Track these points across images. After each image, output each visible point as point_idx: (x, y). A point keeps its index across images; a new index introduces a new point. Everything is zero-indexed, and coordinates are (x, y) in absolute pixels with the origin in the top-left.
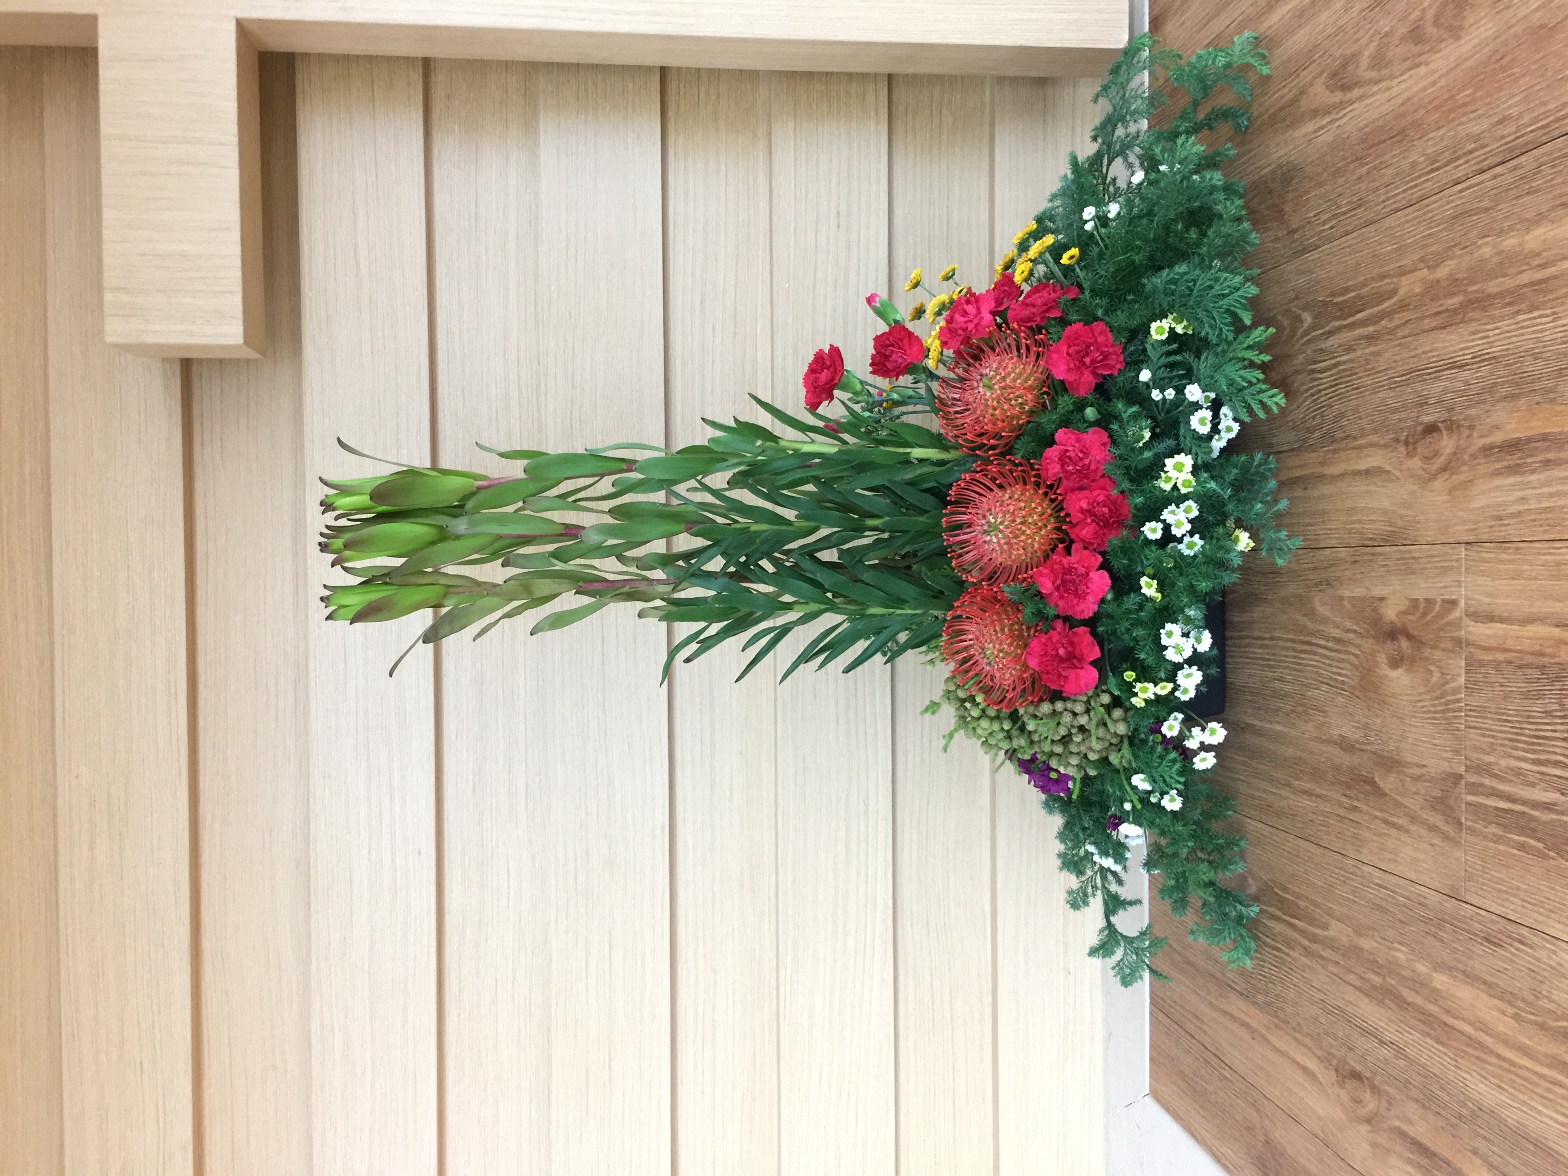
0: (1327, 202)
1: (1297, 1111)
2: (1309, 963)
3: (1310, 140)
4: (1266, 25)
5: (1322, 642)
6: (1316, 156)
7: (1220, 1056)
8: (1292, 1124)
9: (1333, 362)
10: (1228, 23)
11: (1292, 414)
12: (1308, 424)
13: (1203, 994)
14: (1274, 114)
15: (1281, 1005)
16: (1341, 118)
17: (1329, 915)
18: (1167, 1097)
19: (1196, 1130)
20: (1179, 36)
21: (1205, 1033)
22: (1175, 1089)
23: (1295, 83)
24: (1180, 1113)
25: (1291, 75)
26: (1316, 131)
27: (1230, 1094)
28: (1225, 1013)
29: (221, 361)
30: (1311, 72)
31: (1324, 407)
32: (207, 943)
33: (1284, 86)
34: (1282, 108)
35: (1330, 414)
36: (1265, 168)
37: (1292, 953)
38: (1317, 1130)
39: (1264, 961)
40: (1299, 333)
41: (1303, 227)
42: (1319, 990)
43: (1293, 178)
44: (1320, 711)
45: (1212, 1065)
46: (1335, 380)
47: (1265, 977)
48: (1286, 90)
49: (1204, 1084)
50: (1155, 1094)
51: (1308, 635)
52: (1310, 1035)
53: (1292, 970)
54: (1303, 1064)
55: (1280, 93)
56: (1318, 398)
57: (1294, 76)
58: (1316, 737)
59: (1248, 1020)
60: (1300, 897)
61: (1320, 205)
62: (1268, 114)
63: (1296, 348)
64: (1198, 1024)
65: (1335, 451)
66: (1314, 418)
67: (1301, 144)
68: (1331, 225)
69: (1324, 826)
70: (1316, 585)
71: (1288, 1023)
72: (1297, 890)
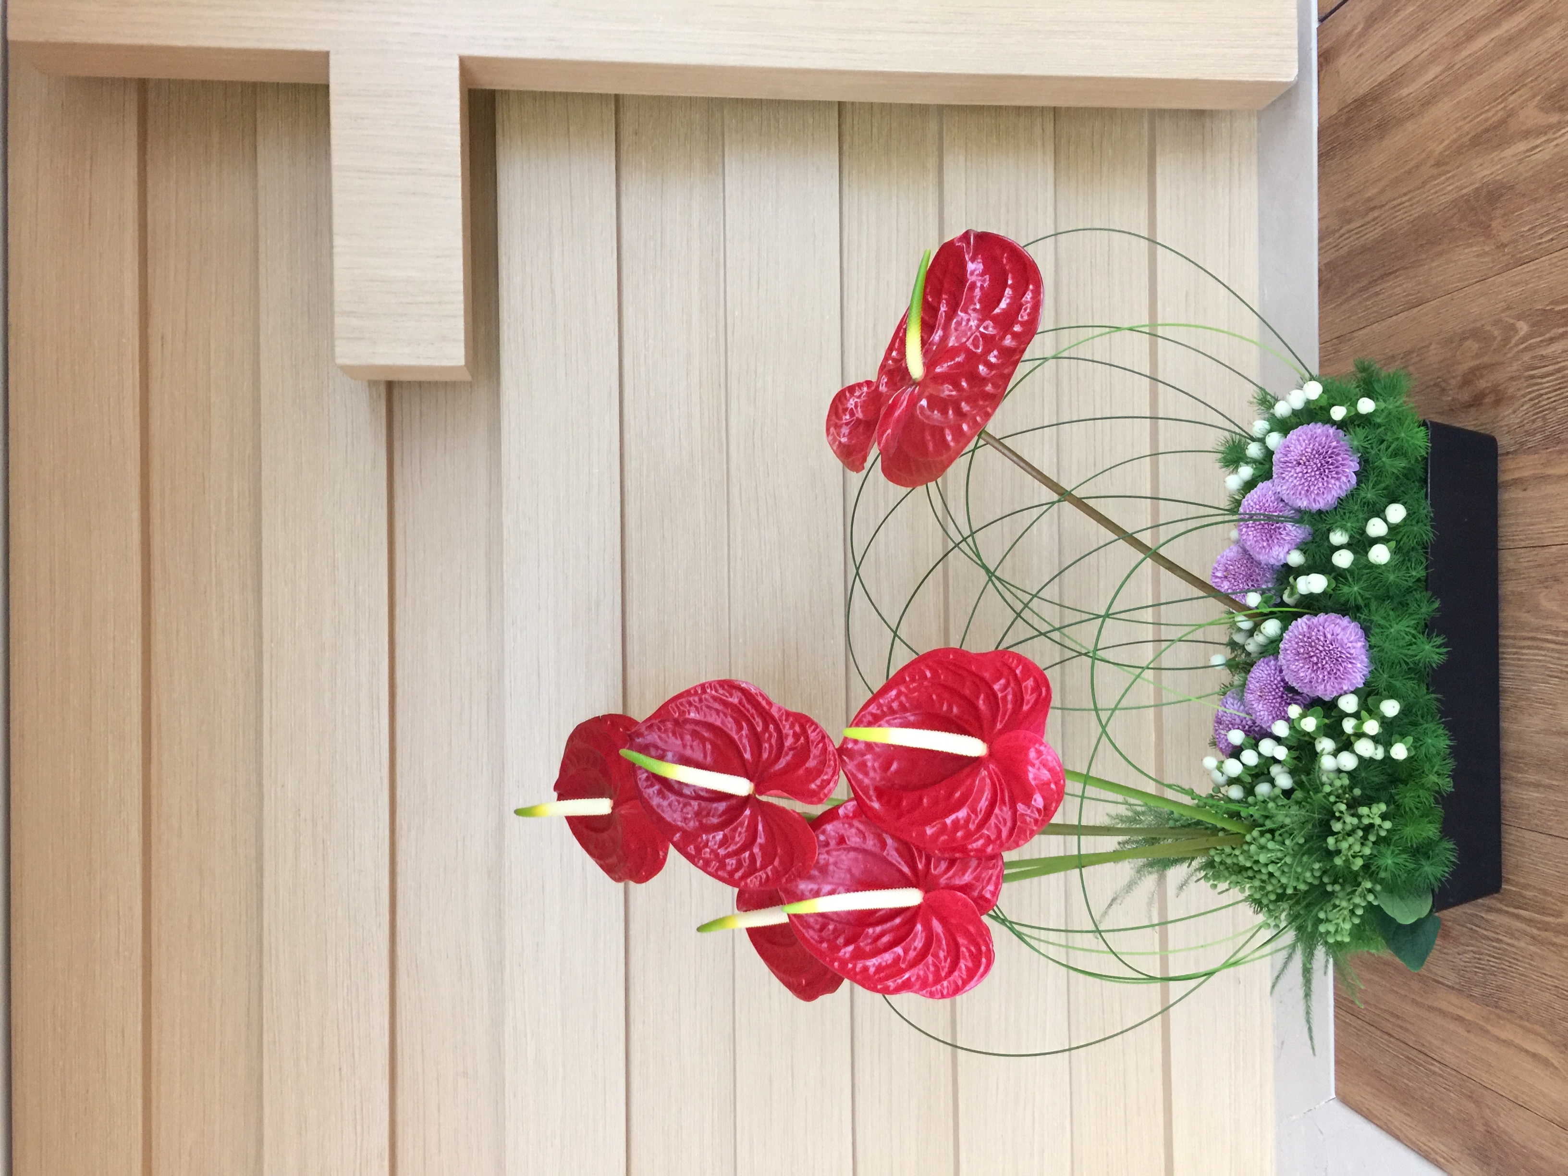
0: (1544, 216)
1: (1526, 1098)
2: (1539, 951)
3: (1520, 160)
4: (1465, 53)
5: (1549, 637)
6: (1530, 173)
7: (1426, 1051)
8: (1520, 1111)
9: (1557, 366)
10: (1417, 53)
11: (1506, 419)
12: (1526, 428)
13: (1403, 992)
14: (1478, 136)
15: (1502, 995)
16: (1561, 136)
17: (1562, 902)
18: (1358, 1098)
19: (1398, 1129)
20: (1356, 67)
21: (1407, 1030)
22: (1369, 1089)
23: (1503, 105)
24: (1375, 1112)
25: (1497, 99)
26: (1528, 151)
27: (1439, 1088)
28: (1431, 1008)
29: (420, 384)
30: (1521, 96)
31: (1546, 410)
32: (401, 952)
33: (1487, 111)
34: (1487, 131)
35: (1552, 417)
36: (1466, 187)
37: (1516, 943)
38: (1551, 1115)
39: (1482, 954)
40: (1514, 341)
41: (1517, 241)
42: (1551, 976)
43: (1501, 195)
44: (1547, 704)
45: (1413, 1060)
46: (1559, 384)
47: (1483, 969)
48: (1490, 114)
49: (1406, 1081)
50: (1343, 1098)
51: (1532, 631)
52: (1542, 1022)
53: (1517, 960)
54: (1533, 1051)
55: (1483, 116)
56: (1539, 402)
57: (1500, 100)
58: (1544, 730)
59: (1461, 1013)
60: (1525, 887)
61: (1537, 219)
62: (1469, 137)
63: (1510, 355)
64: (1399, 1022)
65: (1561, 452)
66: (1534, 421)
67: (1511, 164)
68: (1550, 237)
69: (1556, 816)
70: (1541, 582)
71: (1513, 1012)
72: (1522, 881)
